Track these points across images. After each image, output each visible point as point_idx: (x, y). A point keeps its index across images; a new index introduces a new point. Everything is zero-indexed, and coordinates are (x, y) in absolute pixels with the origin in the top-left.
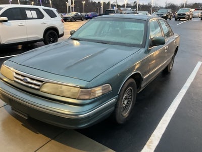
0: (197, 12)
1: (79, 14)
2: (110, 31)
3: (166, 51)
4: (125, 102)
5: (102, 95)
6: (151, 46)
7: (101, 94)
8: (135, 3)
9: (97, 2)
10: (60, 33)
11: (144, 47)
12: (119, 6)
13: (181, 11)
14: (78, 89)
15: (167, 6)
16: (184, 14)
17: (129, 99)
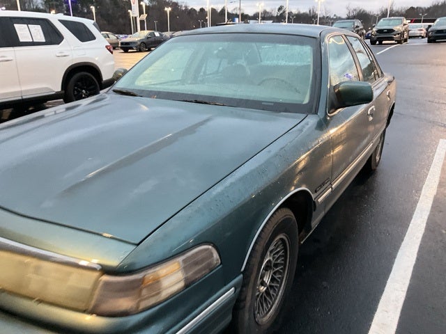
0: (417, 27)
1: (157, 34)
2: (221, 69)
3: (371, 118)
4: (267, 280)
5: (186, 286)
6: (334, 107)
7: (182, 284)
8: (280, 9)
9: (198, 9)
10: (106, 76)
11: (316, 113)
12: (247, 15)
13: (383, 24)
14: (96, 274)
15: (351, 14)
16: (391, 31)
17: (276, 265)
